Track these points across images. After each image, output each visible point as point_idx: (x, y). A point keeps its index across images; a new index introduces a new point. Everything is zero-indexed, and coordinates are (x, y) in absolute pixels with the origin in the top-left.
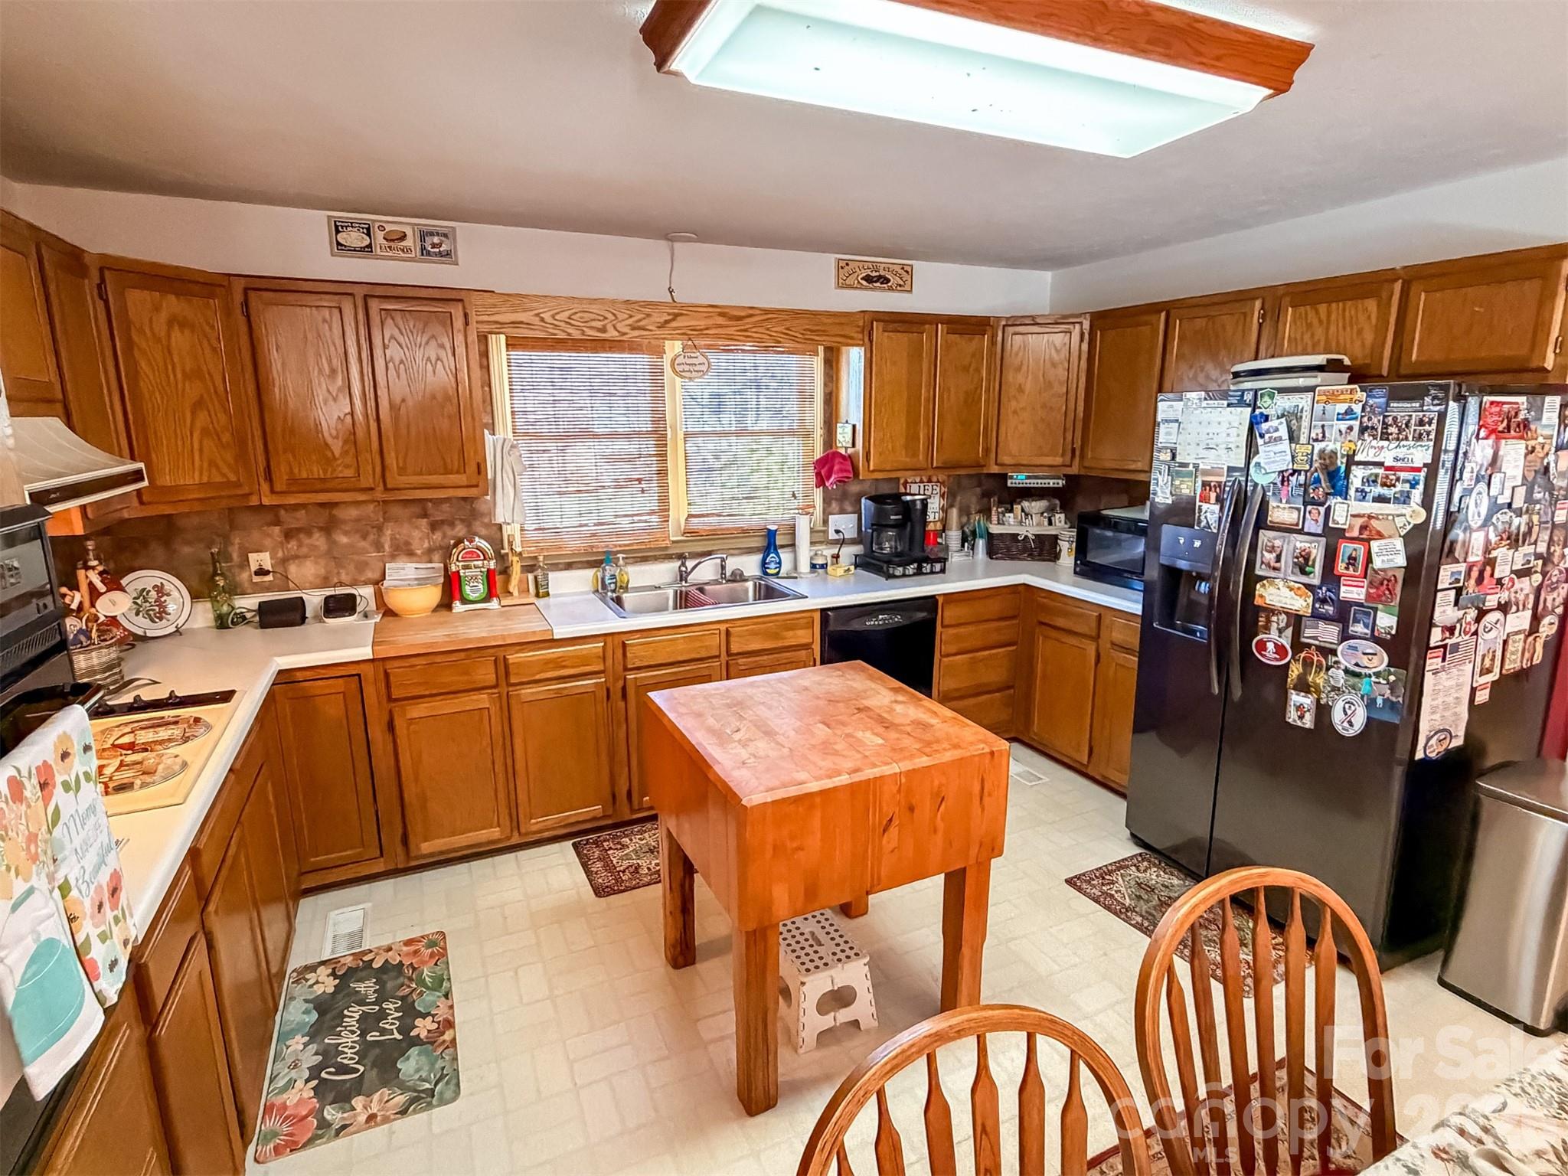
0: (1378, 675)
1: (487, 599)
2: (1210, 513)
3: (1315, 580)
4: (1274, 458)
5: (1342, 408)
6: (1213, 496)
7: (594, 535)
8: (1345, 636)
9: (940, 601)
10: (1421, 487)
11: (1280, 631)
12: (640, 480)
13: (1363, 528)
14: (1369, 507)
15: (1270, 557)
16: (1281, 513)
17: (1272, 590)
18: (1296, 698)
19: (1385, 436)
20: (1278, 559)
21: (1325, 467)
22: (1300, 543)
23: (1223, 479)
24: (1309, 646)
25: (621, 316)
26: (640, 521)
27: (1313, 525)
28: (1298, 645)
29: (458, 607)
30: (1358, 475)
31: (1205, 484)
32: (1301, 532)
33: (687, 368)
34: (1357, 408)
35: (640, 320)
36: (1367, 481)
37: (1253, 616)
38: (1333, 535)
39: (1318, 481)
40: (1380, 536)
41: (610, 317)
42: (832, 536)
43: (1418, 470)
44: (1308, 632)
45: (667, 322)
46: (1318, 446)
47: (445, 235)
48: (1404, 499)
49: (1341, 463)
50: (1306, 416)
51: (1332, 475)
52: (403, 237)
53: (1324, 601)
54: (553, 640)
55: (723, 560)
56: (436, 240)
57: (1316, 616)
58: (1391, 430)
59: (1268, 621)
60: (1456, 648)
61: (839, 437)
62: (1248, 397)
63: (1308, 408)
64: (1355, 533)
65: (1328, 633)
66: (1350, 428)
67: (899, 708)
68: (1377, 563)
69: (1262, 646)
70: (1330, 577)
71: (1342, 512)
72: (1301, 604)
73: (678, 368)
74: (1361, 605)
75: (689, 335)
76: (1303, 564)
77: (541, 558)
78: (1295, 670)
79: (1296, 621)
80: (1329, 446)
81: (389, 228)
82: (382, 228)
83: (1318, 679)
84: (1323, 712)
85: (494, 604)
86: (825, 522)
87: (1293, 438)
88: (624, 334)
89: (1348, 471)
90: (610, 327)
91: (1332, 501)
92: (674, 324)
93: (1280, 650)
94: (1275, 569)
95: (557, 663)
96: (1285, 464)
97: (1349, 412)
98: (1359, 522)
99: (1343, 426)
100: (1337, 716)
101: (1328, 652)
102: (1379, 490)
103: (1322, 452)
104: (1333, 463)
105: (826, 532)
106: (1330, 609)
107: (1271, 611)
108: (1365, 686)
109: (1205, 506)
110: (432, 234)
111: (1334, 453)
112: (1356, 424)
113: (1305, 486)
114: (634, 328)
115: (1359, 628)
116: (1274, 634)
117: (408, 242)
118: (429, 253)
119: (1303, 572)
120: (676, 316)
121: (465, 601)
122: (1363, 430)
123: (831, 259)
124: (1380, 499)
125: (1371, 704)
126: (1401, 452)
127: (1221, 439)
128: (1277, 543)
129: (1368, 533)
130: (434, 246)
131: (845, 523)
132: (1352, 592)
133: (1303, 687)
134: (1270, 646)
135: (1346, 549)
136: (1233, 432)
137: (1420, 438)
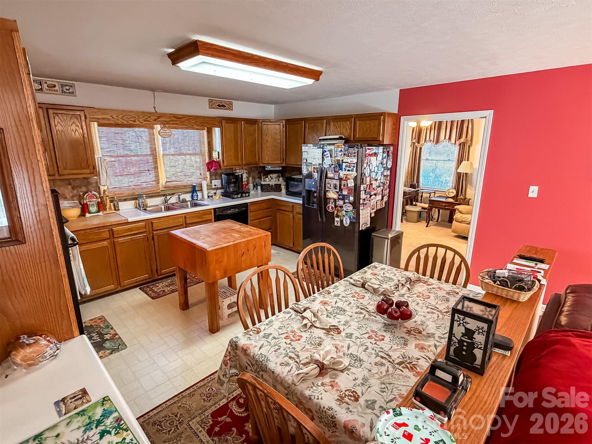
0: (351, 211)
1: (99, 211)
2: (316, 175)
3: (338, 191)
4: (328, 161)
5: (340, 149)
6: (316, 171)
7: (134, 189)
8: (344, 203)
9: (249, 204)
10: (355, 168)
11: (332, 203)
12: (149, 170)
13: (346, 177)
14: (347, 172)
15: (329, 185)
16: (330, 175)
17: (329, 193)
18: (337, 219)
19: (348, 156)
20: (330, 186)
21: (338, 163)
22: (334, 182)
23: (318, 167)
24: (338, 206)
25: (140, 117)
26: (150, 184)
27: (337, 178)
28: (336, 206)
29: (88, 215)
30: (344, 165)
31: (314, 168)
32: (334, 179)
33: (164, 134)
34: (343, 149)
35: (147, 118)
36: (346, 166)
37: (326, 200)
38: (340, 179)
39: (337, 166)
40: (349, 179)
41: (137, 117)
42: (213, 187)
43: (354, 164)
44: (337, 203)
45: (156, 119)
46: (336, 158)
47: (71, 86)
48: (353, 170)
49: (341, 162)
50: (333, 151)
51: (339, 165)
52: (55, 86)
53: (340, 195)
54: (128, 222)
55: (179, 195)
56: (67, 88)
57: (339, 199)
58: (350, 155)
59: (329, 201)
60: (366, 204)
61: (214, 155)
62: (322, 146)
63: (333, 149)
64: (344, 179)
65: (341, 203)
66: (342, 154)
67: (242, 229)
68: (349, 186)
69: (329, 208)
70: (341, 190)
71: (342, 174)
72: (335, 196)
73: (161, 134)
74: (347, 195)
75: (164, 124)
76: (335, 187)
77: (116, 197)
78: (336, 212)
79: (335, 200)
80: (338, 158)
81: (50, 83)
82: (45, 83)
83: (340, 214)
84: (342, 221)
85: (101, 213)
86: (211, 182)
87: (331, 157)
88: (142, 123)
89: (342, 164)
90: (137, 120)
91: (340, 171)
92: (159, 120)
93: (332, 208)
94: (330, 188)
95: (130, 230)
96: (330, 163)
97: (341, 150)
98: (345, 176)
99: (341, 153)
100: (344, 222)
101: (341, 207)
102: (348, 168)
103: (337, 159)
104: (339, 162)
105: (211, 186)
106: (341, 197)
107: (330, 199)
108: (349, 214)
109: (314, 174)
110: (66, 86)
111: (339, 160)
112: (343, 153)
113: (334, 168)
114: (145, 121)
115: (347, 201)
116: (331, 204)
117: (57, 88)
118: (65, 92)
119: (336, 189)
120: (159, 117)
121: (90, 213)
122: (344, 154)
123: (207, 99)
124: (349, 171)
125: (350, 218)
126: (351, 160)
127: (317, 156)
128: (330, 182)
129: (347, 179)
130: (67, 90)
131: (217, 183)
132: (345, 193)
133: (338, 216)
134: (330, 207)
135: (343, 182)
136: (319, 155)
137: (354, 156)
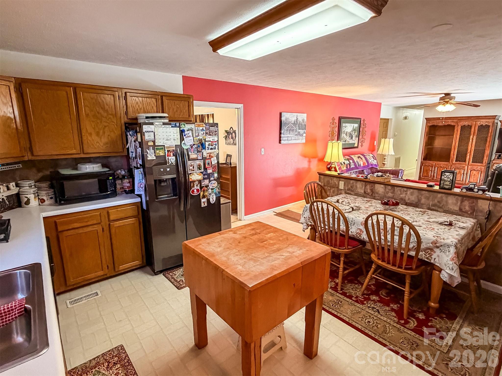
0: (216, 187)
2: (172, 159)
3: (203, 171)
4: (188, 142)
5: (201, 128)
6: (172, 154)
8: (210, 181)
10: (217, 145)
11: (197, 186)
13: (209, 156)
14: (210, 151)
15: (191, 168)
16: (193, 156)
17: (193, 176)
18: (203, 200)
19: (210, 135)
20: (193, 168)
21: (200, 143)
22: (198, 162)
23: (174, 149)
24: (203, 187)
27: (200, 158)
28: (201, 188)
30: (207, 144)
31: (168, 151)
32: (198, 160)
34: (204, 128)
36: (209, 145)
37: (188, 185)
38: (204, 159)
39: (199, 146)
40: (212, 157)
43: (216, 142)
44: (203, 183)
46: (198, 137)
48: (215, 148)
49: (203, 141)
50: (194, 130)
51: (202, 145)
53: (205, 175)
57: (204, 179)
58: (211, 133)
59: (194, 184)
62: (178, 125)
63: (194, 128)
64: (208, 158)
65: (206, 182)
66: (204, 133)
68: (213, 163)
69: (193, 191)
70: (205, 169)
71: (205, 153)
72: (200, 177)
74: (211, 173)
76: (199, 168)
78: (202, 194)
79: (200, 182)
80: (201, 137)
83: (206, 194)
84: (208, 200)
87: (193, 136)
89: (205, 143)
91: (203, 151)
93: (198, 190)
94: (193, 170)
96: (192, 143)
97: (203, 129)
98: (209, 154)
99: (202, 132)
100: (211, 200)
101: (207, 186)
102: (211, 147)
103: (199, 139)
104: (202, 142)
106: (206, 176)
107: (194, 182)
108: (214, 191)
109: (170, 158)
111: (201, 139)
112: (205, 132)
113: (197, 148)
115: (212, 179)
116: (195, 187)
119: (200, 169)
122: (206, 133)
124: (211, 149)
125: (216, 194)
126: (213, 138)
127: (172, 137)
128: (193, 164)
129: (211, 157)
132: (210, 171)
133: (204, 197)
134: (195, 190)
135: (207, 161)
136: (175, 135)
137: (215, 135)
